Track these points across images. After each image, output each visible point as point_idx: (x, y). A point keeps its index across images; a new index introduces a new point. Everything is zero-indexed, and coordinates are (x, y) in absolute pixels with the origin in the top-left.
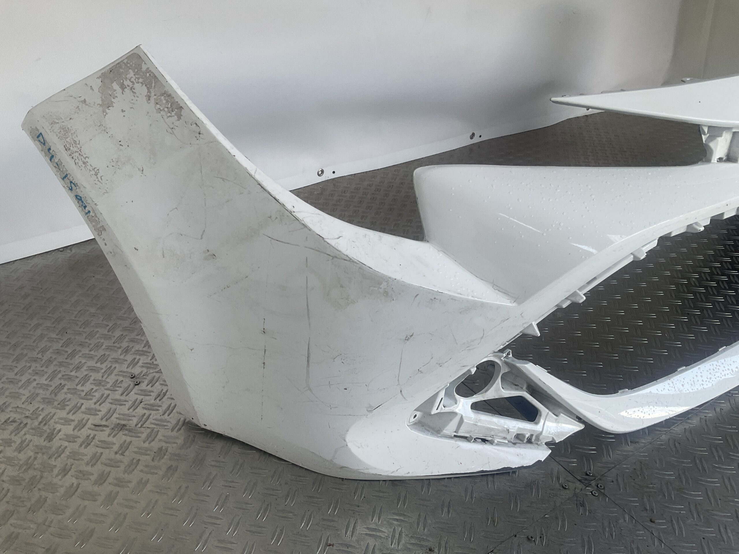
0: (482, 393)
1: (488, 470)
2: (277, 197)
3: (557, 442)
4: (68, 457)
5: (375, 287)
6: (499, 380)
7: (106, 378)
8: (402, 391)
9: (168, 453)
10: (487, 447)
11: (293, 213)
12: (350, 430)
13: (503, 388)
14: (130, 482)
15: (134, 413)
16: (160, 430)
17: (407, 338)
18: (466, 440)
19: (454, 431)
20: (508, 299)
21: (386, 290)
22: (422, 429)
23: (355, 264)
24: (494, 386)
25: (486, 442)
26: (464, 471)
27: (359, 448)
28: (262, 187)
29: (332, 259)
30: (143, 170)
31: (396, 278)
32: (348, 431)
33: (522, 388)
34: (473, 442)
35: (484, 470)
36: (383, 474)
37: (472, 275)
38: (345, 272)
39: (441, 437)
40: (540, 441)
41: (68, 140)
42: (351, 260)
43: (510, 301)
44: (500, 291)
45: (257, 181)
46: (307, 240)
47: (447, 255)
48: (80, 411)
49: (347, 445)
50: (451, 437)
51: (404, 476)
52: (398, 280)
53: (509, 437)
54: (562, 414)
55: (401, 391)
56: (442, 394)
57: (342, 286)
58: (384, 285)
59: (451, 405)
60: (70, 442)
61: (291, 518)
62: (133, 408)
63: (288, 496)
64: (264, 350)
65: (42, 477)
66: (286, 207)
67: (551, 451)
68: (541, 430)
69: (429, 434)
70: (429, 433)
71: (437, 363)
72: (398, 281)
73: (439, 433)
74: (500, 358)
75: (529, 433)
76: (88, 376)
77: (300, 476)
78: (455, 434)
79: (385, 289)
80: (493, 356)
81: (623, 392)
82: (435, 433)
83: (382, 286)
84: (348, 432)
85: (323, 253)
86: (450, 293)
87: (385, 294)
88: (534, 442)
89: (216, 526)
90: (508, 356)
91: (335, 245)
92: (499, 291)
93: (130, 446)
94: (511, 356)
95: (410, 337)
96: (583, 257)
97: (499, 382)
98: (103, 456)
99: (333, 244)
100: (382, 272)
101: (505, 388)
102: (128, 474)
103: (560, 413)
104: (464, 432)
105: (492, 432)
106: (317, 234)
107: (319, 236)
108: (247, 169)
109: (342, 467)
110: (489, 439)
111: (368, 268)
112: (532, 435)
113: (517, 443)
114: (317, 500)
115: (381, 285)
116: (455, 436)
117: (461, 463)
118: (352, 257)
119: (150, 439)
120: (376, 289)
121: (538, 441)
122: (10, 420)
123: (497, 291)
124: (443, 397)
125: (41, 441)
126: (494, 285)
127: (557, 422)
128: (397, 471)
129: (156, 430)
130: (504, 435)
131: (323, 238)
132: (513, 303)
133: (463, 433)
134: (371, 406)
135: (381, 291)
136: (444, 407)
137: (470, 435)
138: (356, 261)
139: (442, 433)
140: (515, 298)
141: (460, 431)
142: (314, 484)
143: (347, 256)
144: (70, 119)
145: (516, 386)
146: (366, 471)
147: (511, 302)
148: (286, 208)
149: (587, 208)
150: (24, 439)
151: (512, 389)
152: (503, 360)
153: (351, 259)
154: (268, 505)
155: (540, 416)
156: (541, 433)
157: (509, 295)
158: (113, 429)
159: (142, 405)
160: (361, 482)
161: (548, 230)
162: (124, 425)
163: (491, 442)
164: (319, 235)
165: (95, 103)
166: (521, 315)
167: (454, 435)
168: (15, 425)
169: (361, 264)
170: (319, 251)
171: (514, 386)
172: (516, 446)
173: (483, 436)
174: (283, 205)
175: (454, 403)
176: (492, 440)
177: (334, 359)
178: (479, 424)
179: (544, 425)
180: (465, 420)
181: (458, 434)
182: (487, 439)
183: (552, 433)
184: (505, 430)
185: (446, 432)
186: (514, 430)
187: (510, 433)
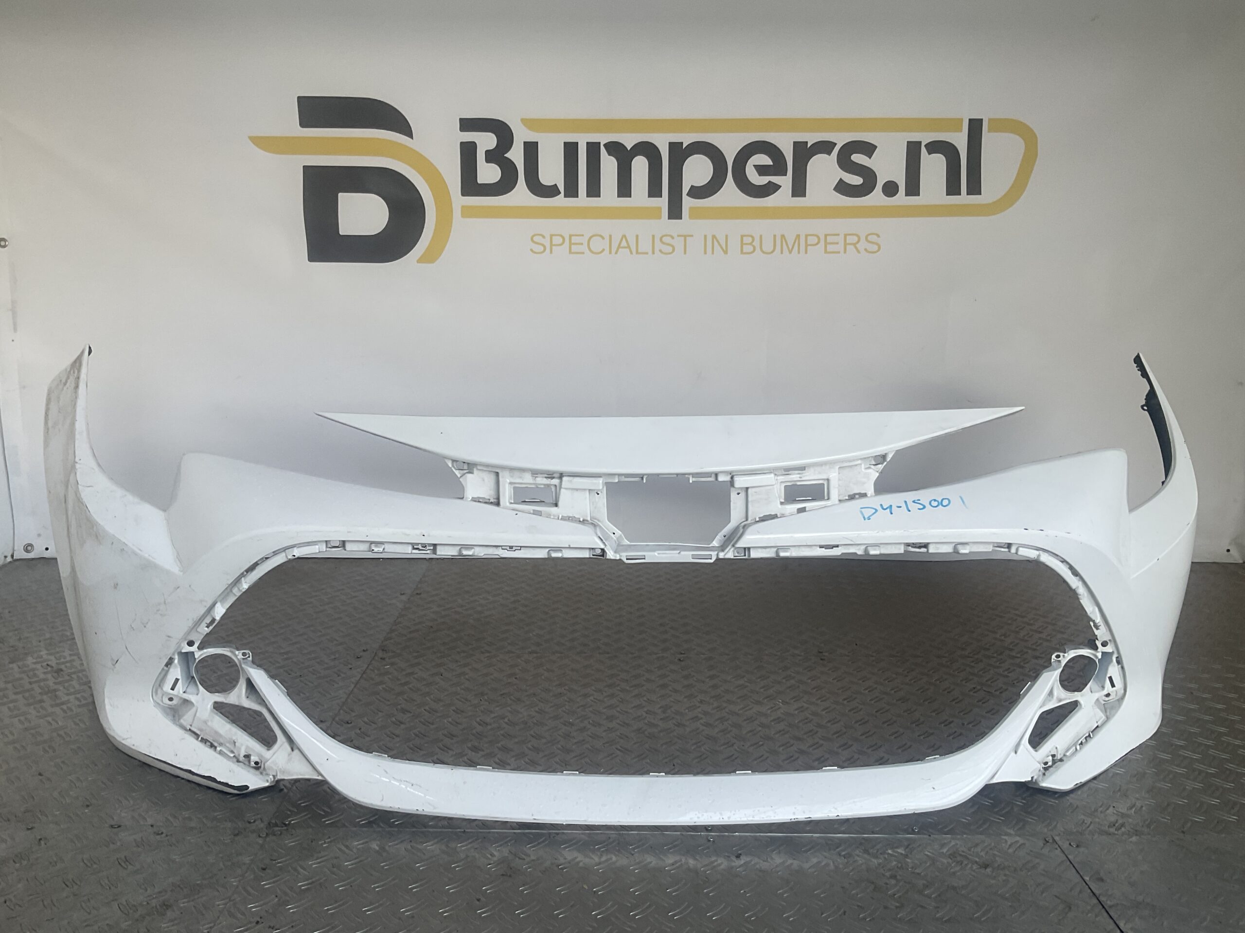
0: (225, 695)
1: (195, 772)
6: (242, 685)
10: (210, 751)
13: (244, 696)
17: (115, 587)
18: (195, 736)
19: (189, 723)
22: (171, 713)
24: (237, 690)
25: (211, 746)
31: (101, 523)
35: (192, 770)
39: (179, 726)
40: (266, 770)
42: (83, 503)
53: (236, 752)
55: (126, 648)
56: (176, 672)
59: (192, 694)
68: (270, 758)
73: (177, 721)
74: (237, 656)
75: (259, 757)
78: (189, 727)
81: (379, 756)
86: (133, 547)
88: (259, 769)
91: (81, 490)
94: (250, 658)
100: (95, 517)
101: (250, 698)
104: (197, 729)
105: (221, 738)
111: (88, 511)
112: (260, 761)
113: (243, 763)
116: (190, 730)
117: (177, 755)
120: (92, 531)
124: (179, 676)
127: (289, 758)
130: (232, 748)
132: (181, 571)
133: (195, 729)
136: (182, 691)
137: (201, 734)
139: (180, 722)
141: (193, 725)
143: (82, 499)
152: (240, 659)
155: (275, 743)
157: (182, 564)
163: (215, 748)
166: (190, 587)
172: (240, 765)
173: (210, 739)
175: (195, 692)
178: (209, 723)
179: (274, 754)
180: (198, 714)
181: (193, 729)
182: (216, 744)
183: (278, 767)
184: (232, 742)
185: (183, 722)
186: (244, 744)
187: (238, 748)
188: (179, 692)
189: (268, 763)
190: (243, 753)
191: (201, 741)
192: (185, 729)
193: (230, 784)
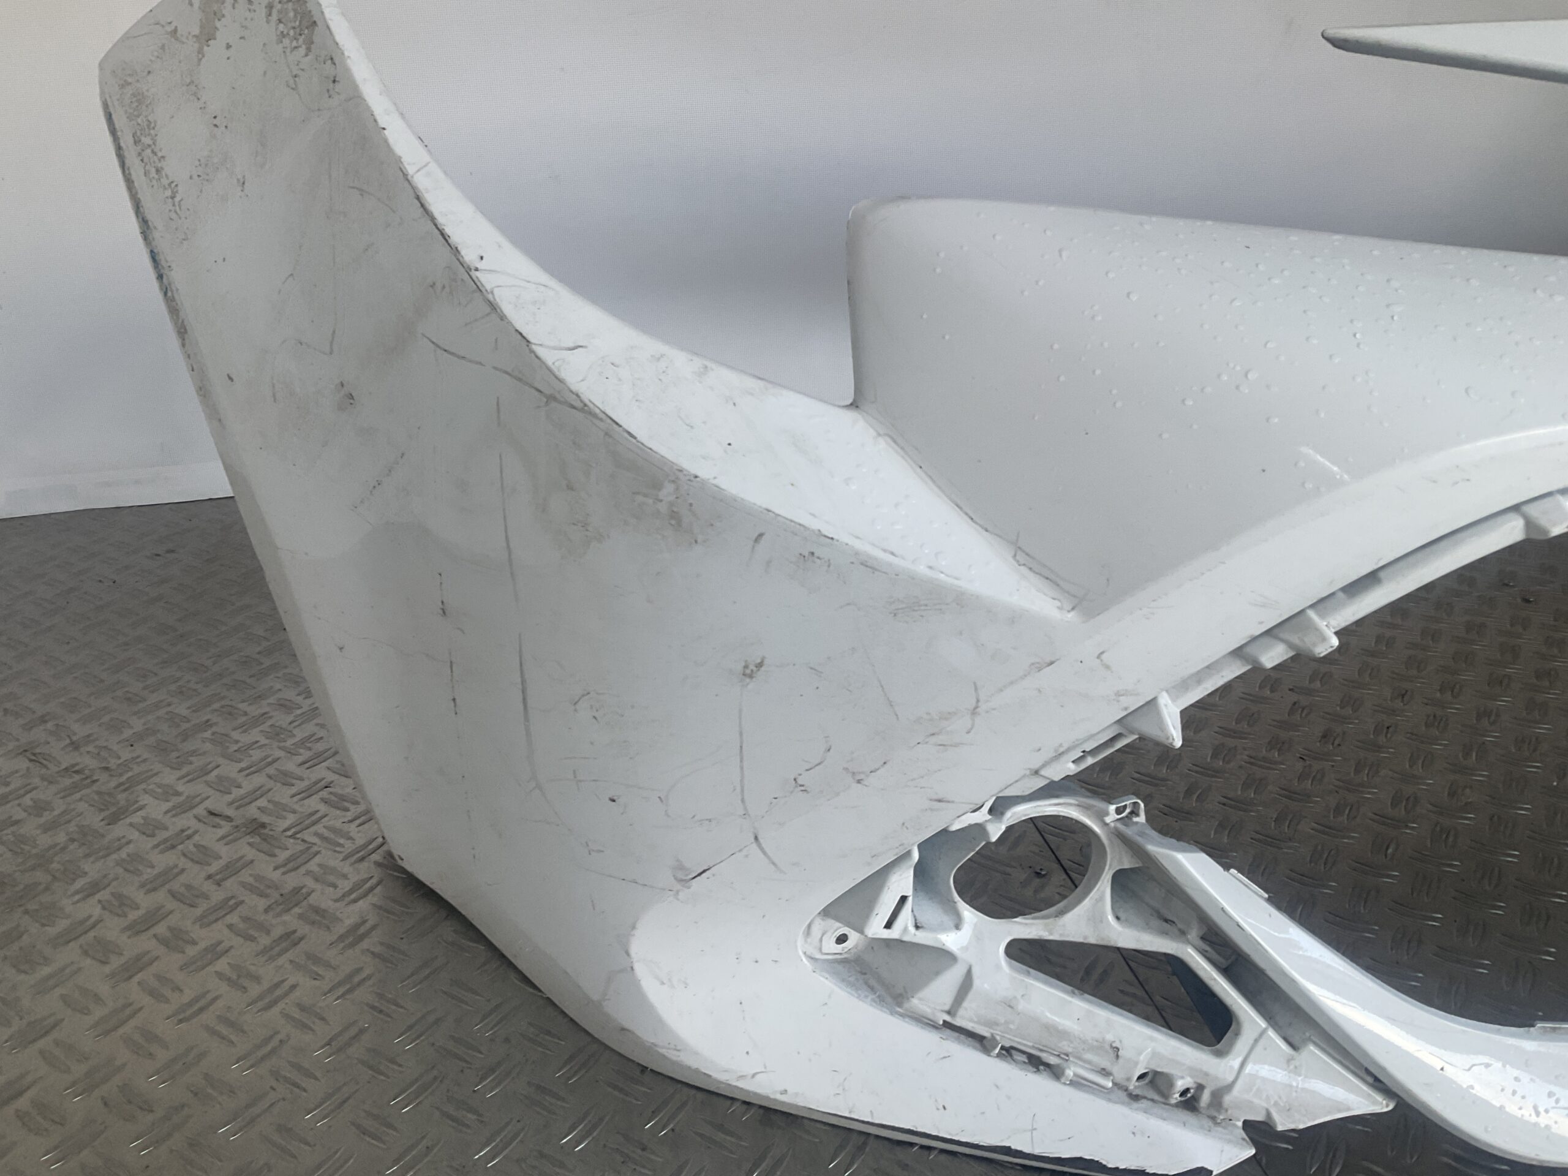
0: (1044, 918)
1: (1027, 1149)
2: (448, 230)
3: (1280, 1128)
4: (119, 863)
5: (645, 496)
6: (1104, 888)
7: (295, 727)
8: (759, 837)
9: (305, 903)
10: (1040, 1082)
11: (474, 274)
12: (638, 925)
13: (1118, 918)
14: (194, 943)
15: (296, 807)
16: (323, 851)
17: (748, 671)
18: (978, 1045)
19: (947, 1008)
20: (1054, 599)
21: (675, 509)
22: (857, 980)
23: (597, 422)
24: (1087, 903)
25: (1041, 1067)
26: (950, 1134)
27: (663, 983)
28: (422, 205)
29: (547, 402)
30: (244, 183)
31: (699, 474)
32: (634, 927)
33: (1183, 933)
34: (999, 1055)
35: (1013, 1147)
36: (715, 1075)
37: (961, 513)
38: (574, 443)
39: (902, 1015)
40: (1223, 1111)
41: (139, 120)
42: (586, 408)
43: (1058, 604)
44: (1034, 572)
45: (414, 189)
46: (497, 349)
47: (902, 448)
48: (204, 778)
49: (632, 968)
50: (931, 1025)
51: (772, 1097)
52: (703, 480)
53: (1119, 1073)
54: (1312, 1047)
55: (756, 838)
56: (902, 882)
57: (570, 488)
58: (667, 492)
59: (943, 929)
60: (144, 833)
61: (468, 1126)
62: (299, 797)
63: (492, 1070)
64: (449, 664)
65: (47, 889)
66: (462, 257)
67: (1253, 1151)
68: (1230, 1078)
69: (869, 999)
70: (871, 996)
71: (846, 769)
72: (704, 483)
73: (900, 1005)
74: (1100, 816)
75: (1191, 1077)
76: (266, 716)
77: (549, 1033)
78: (948, 1018)
79: (671, 504)
81: (1554, 1029)
82: (889, 1000)
83: (662, 494)
84: (635, 932)
85: (527, 384)
86: (858, 545)
87: (673, 522)
88: (1204, 1112)
89: (296, 1090)
90: (1131, 819)
91: (553, 363)
92: (1030, 569)
93: (243, 871)
94: (1142, 818)
95: (755, 669)
96: (1309, 486)
97: (1103, 893)
98: (182, 878)
99: (550, 363)
100: (663, 451)
101: (1126, 920)
102: (201, 927)
103: (1307, 1041)
104: (975, 1019)
105: (1065, 1043)
106: (517, 330)
107: (519, 337)
108: (402, 160)
109: (623, 1029)
110: (1052, 1063)
111: (626, 435)
112: (1200, 1087)
113: (1145, 1098)
114: (553, 1101)
115: (660, 490)
116: (946, 1024)
117: (944, 1108)
118: (590, 401)
119: (290, 866)
120: (651, 501)
121: (1219, 1112)
122: (77, 768)
123: (1023, 569)
124: (909, 892)
125: (94, 819)
126: (1019, 548)
127: (1292, 1067)
128: (754, 1076)
129: (315, 849)
130: (1105, 1063)
131: (528, 341)
132: (1069, 611)
133: (971, 1020)
134: (681, 867)
135: (663, 508)
136: (917, 927)
137: (992, 1035)
138: (598, 411)
139: (906, 1005)
140: (1074, 596)
141: (961, 1012)
142: (571, 1058)
143: (577, 395)
144: (149, 72)
145: (1166, 923)
146: (672, 1055)
147: (1060, 608)
148: (461, 259)
149: (1358, 336)
150: (72, 807)
151: (1147, 927)
152: (1112, 825)
153: (585, 405)
154: (435, 1078)
155: (1237, 1034)
156: (1230, 1087)
157: (1058, 585)
158: (237, 827)
159: (324, 794)
160: (686, 1090)
161: (1202, 390)
162: (263, 826)
163: (1056, 1072)
164: (521, 334)
165: (189, 33)
166: (1099, 657)
167: (944, 1021)
168: (77, 777)
169: (609, 421)
170: (520, 380)
171: (1156, 923)
172: (1135, 1105)
173: (1033, 1047)
174: (456, 251)
175: (951, 924)
176: (1058, 1066)
177: (575, 704)
178: (1022, 1006)
179: (1240, 1065)
180: (977, 983)
181: (964, 1024)
182: (1047, 1059)
183: (1268, 1098)
184: (1108, 1047)
185: (921, 1006)
186: (1140, 1054)
187: (1121, 1061)
189: (1235, 1092)
192: (933, 1026)
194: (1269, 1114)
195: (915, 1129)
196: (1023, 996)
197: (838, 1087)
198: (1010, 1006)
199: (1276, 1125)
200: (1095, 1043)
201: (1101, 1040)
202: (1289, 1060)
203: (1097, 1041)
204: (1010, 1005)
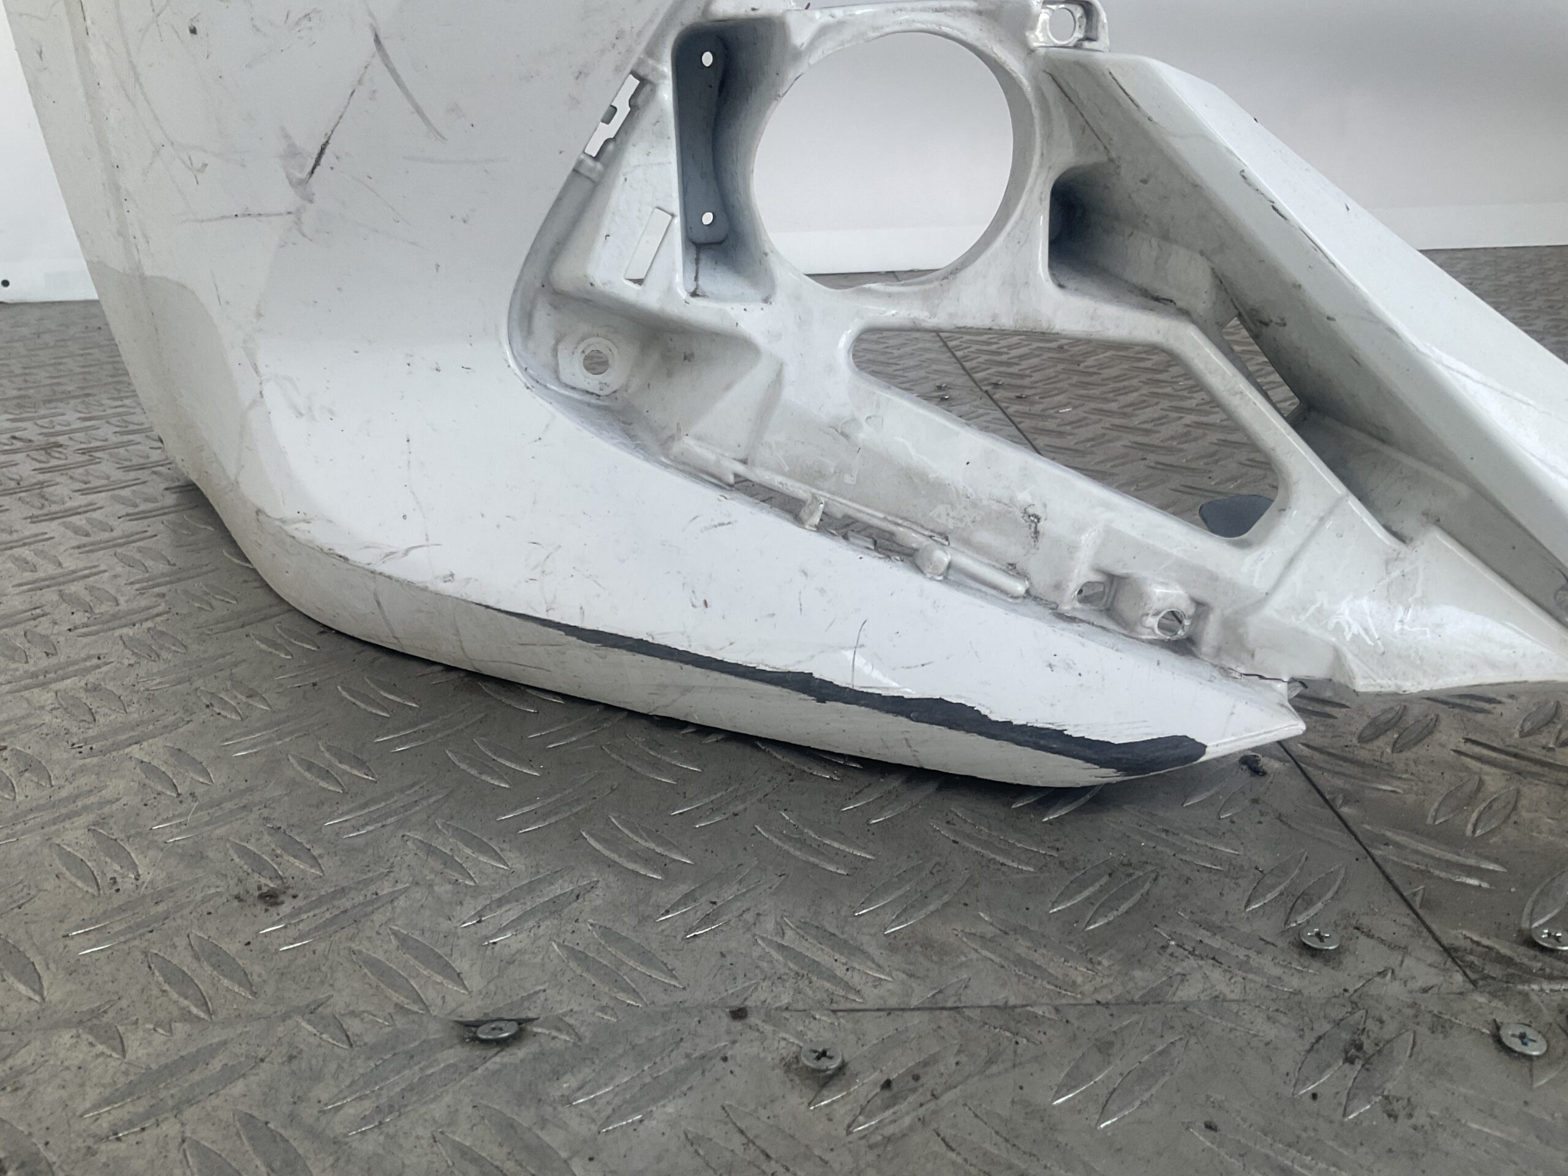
1: (840, 680)
13: (1058, 275)
18: (785, 512)
19: (738, 450)
25: (894, 551)
33: (1185, 313)
34: (817, 527)
35: (816, 675)
39: (664, 463)
40: (1246, 653)
49: (260, 393)
50: (715, 483)
51: (428, 583)
53: (1039, 568)
54: (1440, 538)
67: (1299, 725)
68: (1263, 586)
73: (666, 449)
75: (1183, 584)
78: (741, 471)
80: (980, 13)
82: (653, 448)
88: (1207, 659)
97: (1033, 223)
101: (1073, 276)
104: (787, 469)
110: (913, 542)
112: (1200, 607)
113: (1087, 622)
116: (739, 480)
128: (407, 552)
130: (1013, 551)
133: (780, 471)
134: (294, 151)
136: (694, 294)
137: (812, 494)
139: (674, 448)
141: (763, 457)
155: (1284, 509)
163: (910, 557)
167: (737, 476)
173: (886, 519)
176: (923, 548)
178: (864, 434)
179: (1290, 563)
180: (789, 393)
181: (761, 475)
182: (914, 538)
184: (1019, 514)
185: (698, 450)
186: (1081, 529)
187: (1043, 542)
188: (670, 290)
189: (1270, 611)
190: (1081, 573)
191: (820, 528)
192: (718, 482)
193: (1072, 732)
194: (1338, 657)
195: (650, 640)
196: (869, 418)
197: (536, 567)
198: (843, 434)
199: (1352, 678)
200: (995, 506)
201: (1007, 502)
202: (1389, 562)
203: (999, 502)
204: (841, 431)
